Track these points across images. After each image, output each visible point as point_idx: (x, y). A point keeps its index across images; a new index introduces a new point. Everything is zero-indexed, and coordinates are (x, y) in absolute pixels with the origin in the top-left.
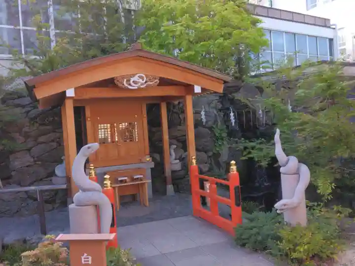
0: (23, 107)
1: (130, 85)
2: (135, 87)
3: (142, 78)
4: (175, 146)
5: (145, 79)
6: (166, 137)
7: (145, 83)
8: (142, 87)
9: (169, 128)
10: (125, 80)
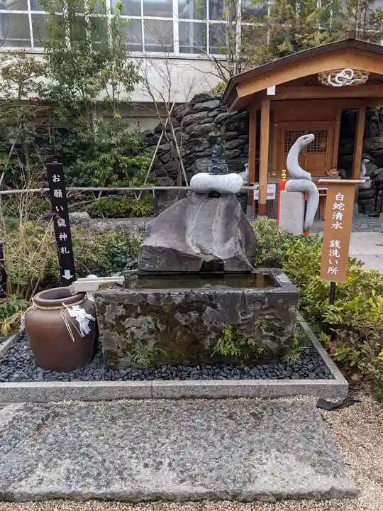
0: (211, 110)
1: (334, 82)
2: (340, 84)
3: (349, 73)
4: (368, 160)
5: (352, 75)
6: (359, 148)
7: (352, 79)
8: (348, 84)
9: (364, 138)
10: (330, 76)
